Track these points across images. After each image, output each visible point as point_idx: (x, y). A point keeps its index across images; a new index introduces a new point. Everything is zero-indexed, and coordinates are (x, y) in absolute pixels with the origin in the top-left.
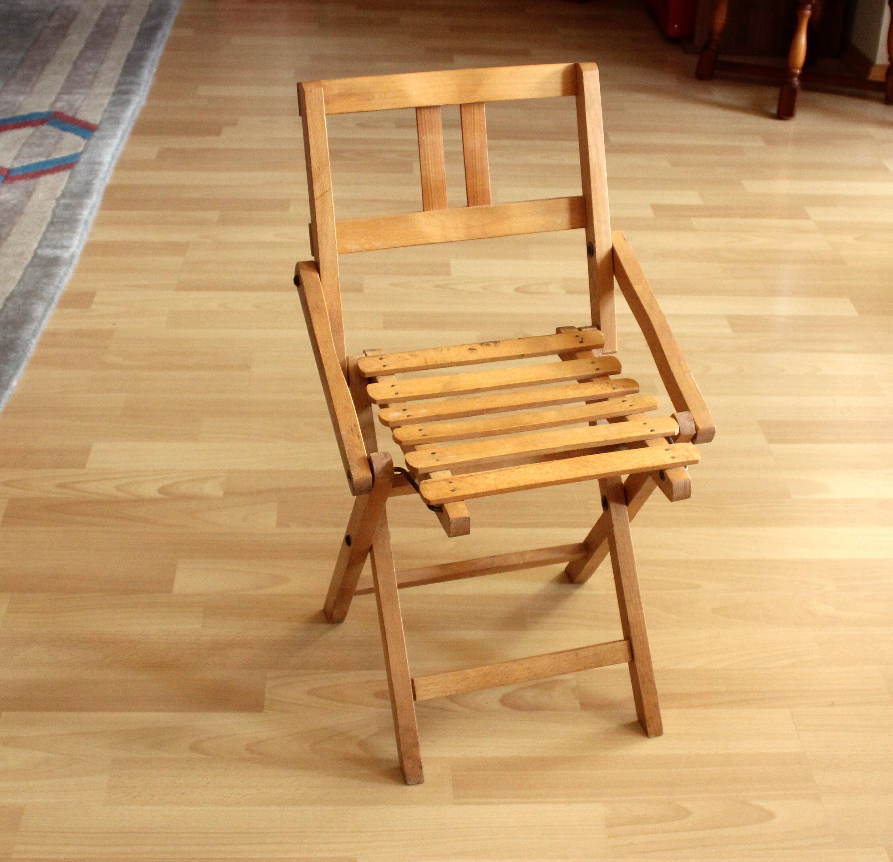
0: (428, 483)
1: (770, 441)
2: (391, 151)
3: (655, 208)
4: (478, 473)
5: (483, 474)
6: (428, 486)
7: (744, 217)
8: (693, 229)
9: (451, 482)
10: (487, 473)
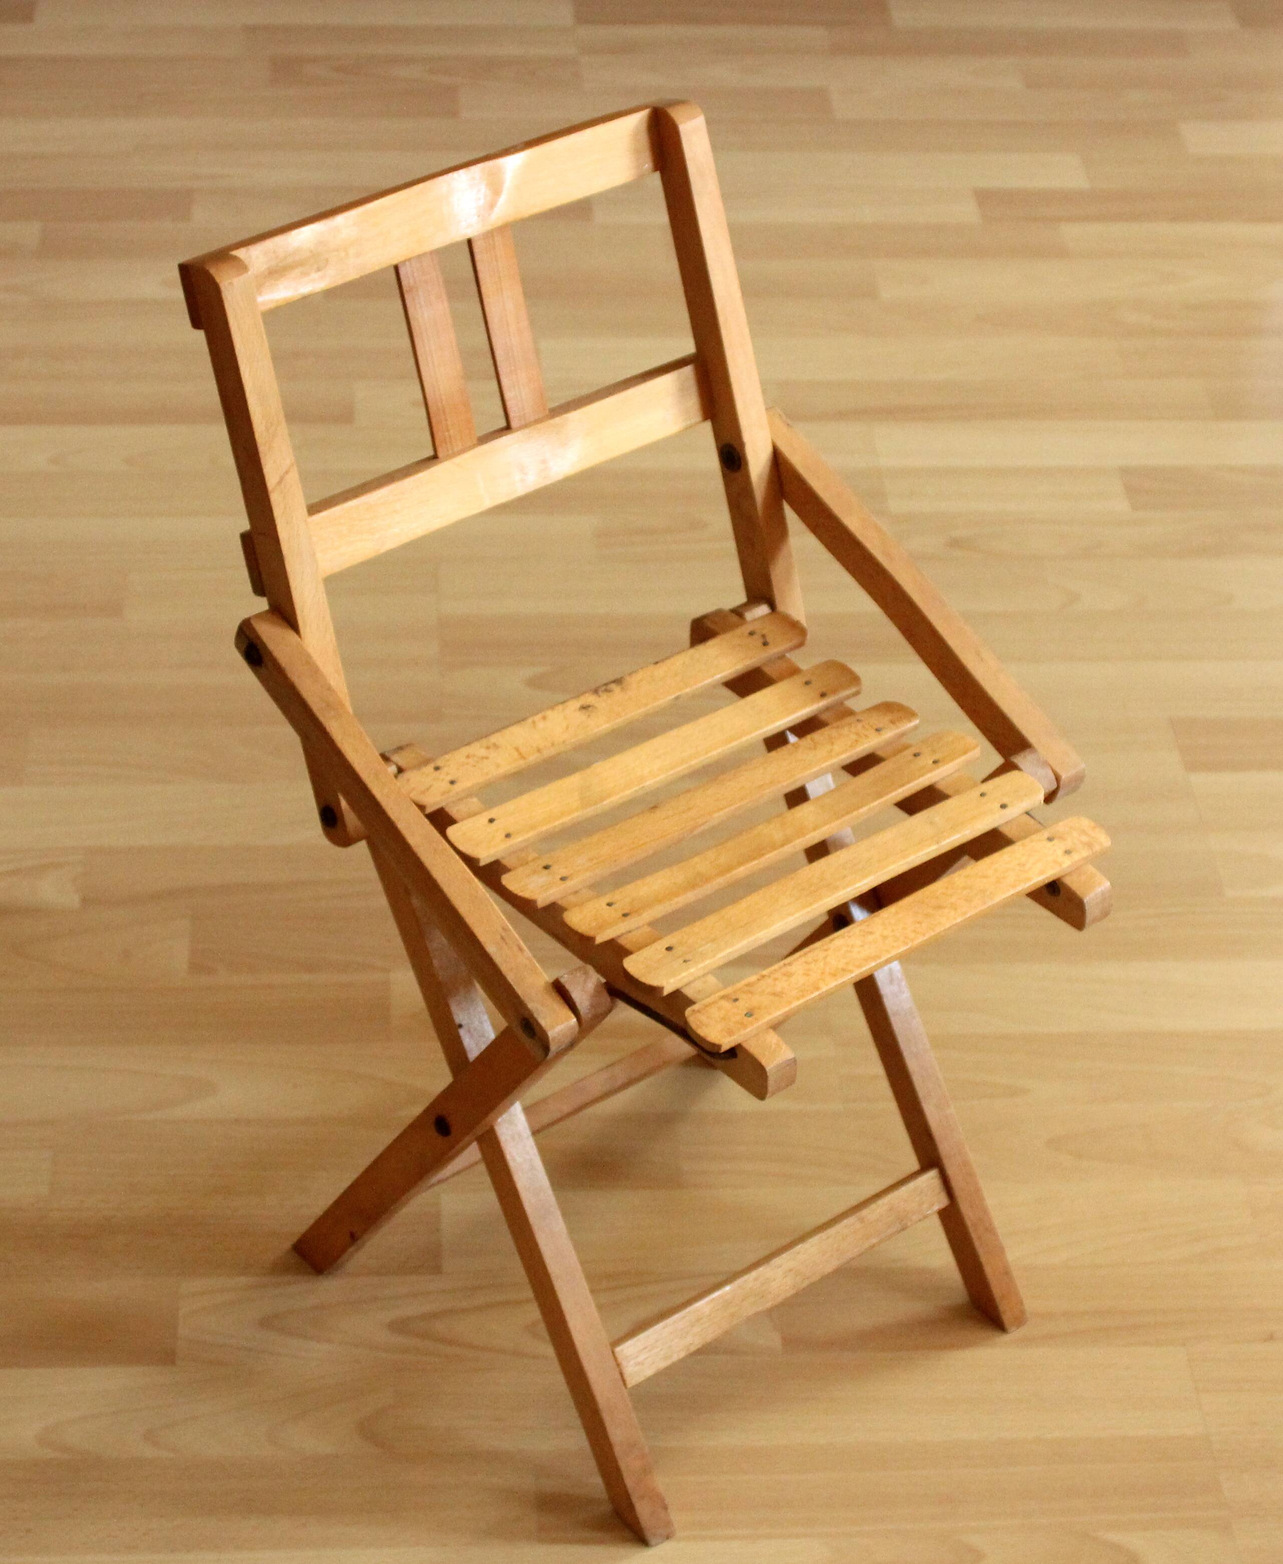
0: (699, 1011)
1: (1192, 767)
2: (408, 61)
3: (984, 197)
4: (773, 968)
5: (780, 968)
6: (703, 1018)
7: (1175, 218)
8: (1061, 253)
9: (736, 1000)
10: (785, 965)
